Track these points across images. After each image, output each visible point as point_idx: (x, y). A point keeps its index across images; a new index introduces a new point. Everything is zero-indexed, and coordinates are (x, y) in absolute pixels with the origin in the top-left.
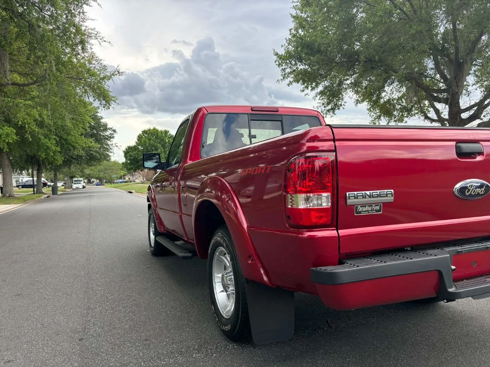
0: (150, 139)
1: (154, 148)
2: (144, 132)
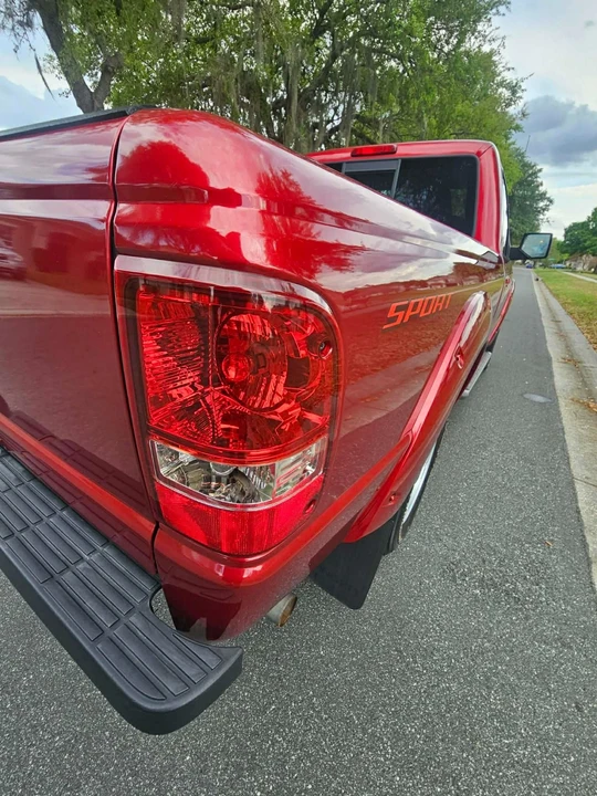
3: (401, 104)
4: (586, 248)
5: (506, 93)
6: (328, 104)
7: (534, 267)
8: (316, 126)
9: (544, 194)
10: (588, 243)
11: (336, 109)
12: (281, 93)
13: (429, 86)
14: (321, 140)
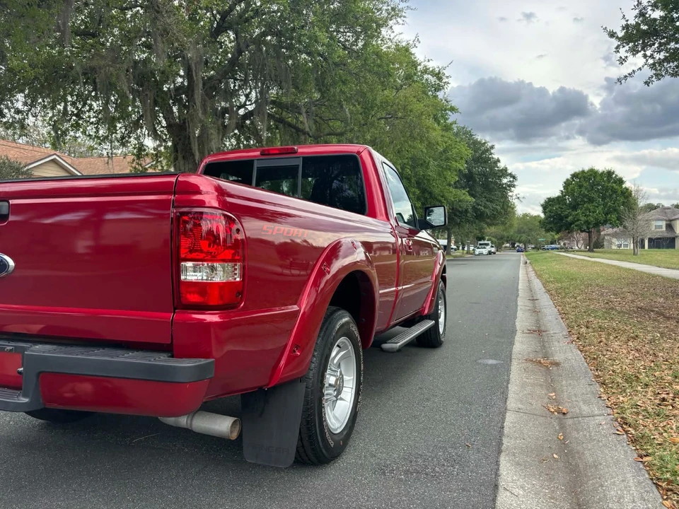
0: (580, 186)
1: (586, 200)
2: (574, 176)
3: (320, 90)
4: (571, 224)
5: (432, 79)
6: (238, 90)
7: (525, 250)
8: (225, 110)
9: (506, 170)
10: (570, 218)
11: (247, 96)
12: (180, 80)
13: (343, 79)
14: (234, 126)
